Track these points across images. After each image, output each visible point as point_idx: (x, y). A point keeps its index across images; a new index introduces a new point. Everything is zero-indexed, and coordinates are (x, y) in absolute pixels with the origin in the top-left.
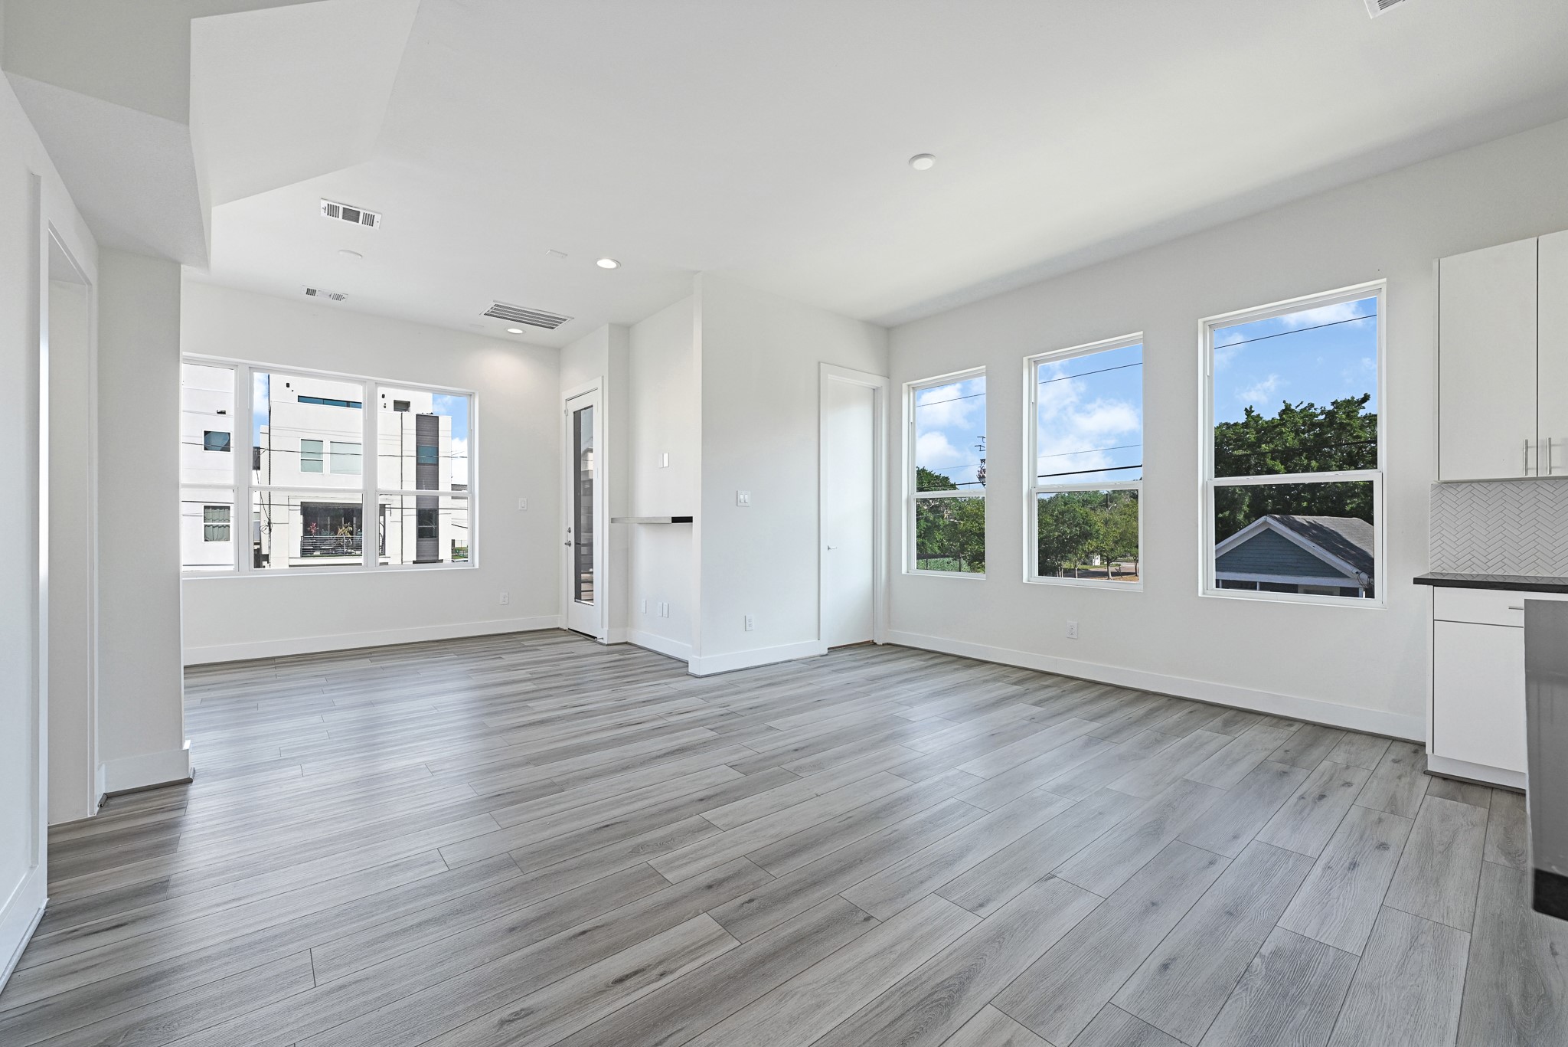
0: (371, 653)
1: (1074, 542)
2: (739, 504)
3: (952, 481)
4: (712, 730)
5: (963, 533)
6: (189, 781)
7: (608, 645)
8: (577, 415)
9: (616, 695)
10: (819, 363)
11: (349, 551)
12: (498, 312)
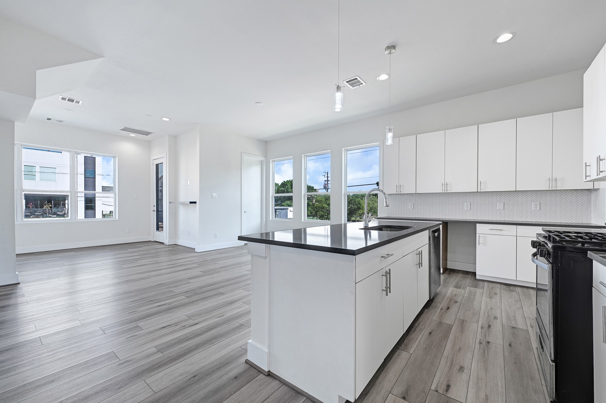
0: (74, 250)
1: (355, 210)
2: (213, 198)
3: (315, 188)
4: (198, 264)
5: (316, 207)
6: (19, 283)
7: (168, 245)
8: (157, 166)
9: (169, 258)
10: (241, 153)
11: (50, 215)
12: (125, 129)
